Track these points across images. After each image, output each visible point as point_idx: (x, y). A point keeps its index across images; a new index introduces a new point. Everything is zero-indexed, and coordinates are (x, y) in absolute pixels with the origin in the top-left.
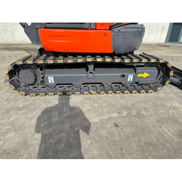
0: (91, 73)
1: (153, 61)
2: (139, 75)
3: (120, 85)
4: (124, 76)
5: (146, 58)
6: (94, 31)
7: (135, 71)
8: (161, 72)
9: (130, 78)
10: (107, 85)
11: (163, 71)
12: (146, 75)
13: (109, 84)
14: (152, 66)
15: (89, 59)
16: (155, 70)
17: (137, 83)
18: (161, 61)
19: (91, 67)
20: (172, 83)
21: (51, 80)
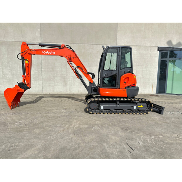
0: (118, 105)
1: (143, 100)
2: (139, 106)
3: (131, 111)
4: (132, 106)
5: (140, 99)
6: (119, 89)
7: (137, 105)
8: (148, 105)
9: (135, 107)
10: (125, 110)
11: (149, 105)
12: (142, 106)
13: (126, 110)
14: (144, 103)
15: (118, 99)
16: (145, 104)
17: (138, 110)
18: (147, 100)
19: (118, 103)
20: (154, 111)
21: (102, 107)
